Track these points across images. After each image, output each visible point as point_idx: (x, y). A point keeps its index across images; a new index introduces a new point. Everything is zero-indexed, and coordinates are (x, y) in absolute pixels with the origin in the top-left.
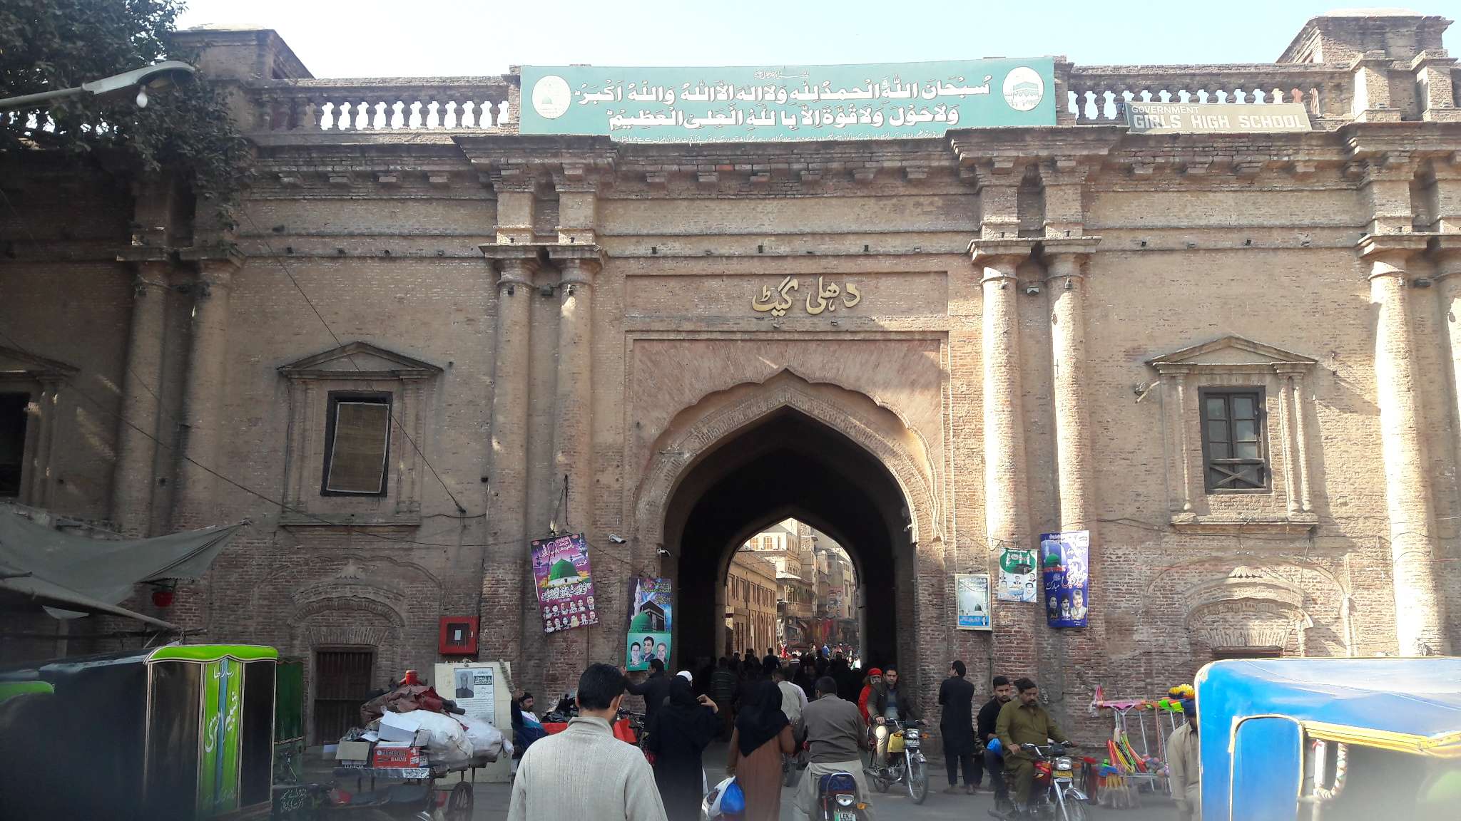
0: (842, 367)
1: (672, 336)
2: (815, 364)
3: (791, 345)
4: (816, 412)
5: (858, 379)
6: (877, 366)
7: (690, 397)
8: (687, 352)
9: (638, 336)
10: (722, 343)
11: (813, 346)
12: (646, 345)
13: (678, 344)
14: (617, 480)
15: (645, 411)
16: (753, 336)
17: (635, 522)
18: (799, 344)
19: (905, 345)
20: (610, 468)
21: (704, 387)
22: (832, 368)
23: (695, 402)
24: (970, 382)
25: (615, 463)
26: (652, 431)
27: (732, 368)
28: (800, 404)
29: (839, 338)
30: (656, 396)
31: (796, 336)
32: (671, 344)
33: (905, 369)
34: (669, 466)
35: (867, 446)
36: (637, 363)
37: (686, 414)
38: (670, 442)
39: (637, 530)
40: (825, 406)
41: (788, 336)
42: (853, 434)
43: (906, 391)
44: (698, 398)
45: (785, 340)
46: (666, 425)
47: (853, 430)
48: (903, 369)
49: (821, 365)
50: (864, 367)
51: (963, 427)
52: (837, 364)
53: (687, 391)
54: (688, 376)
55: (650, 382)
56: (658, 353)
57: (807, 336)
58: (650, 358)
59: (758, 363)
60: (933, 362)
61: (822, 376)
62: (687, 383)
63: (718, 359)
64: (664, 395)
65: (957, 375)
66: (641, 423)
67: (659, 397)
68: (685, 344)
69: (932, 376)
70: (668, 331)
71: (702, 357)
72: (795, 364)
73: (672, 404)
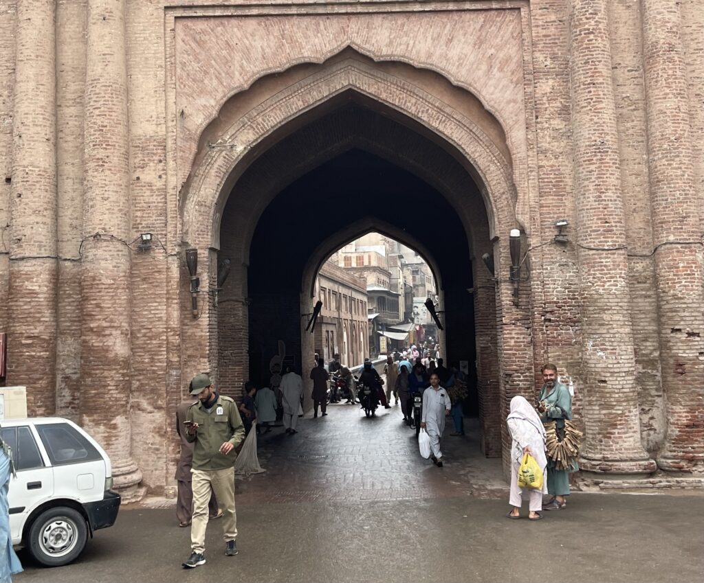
0: (411, 42)
1: (218, 13)
2: (381, 39)
3: (354, 19)
4: (384, 96)
5: (430, 55)
6: (450, 40)
7: (240, 80)
8: (235, 30)
9: (179, 13)
10: (276, 19)
11: (378, 20)
12: (189, 23)
13: (225, 21)
14: (160, 177)
15: (190, 99)
16: (311, 11)
17: (183, 224)
18: (362, 18)
19: (481, 17)
20: (151, 164)
21: (257, 68)
22: (401, 44)
23: (246, 87)
24: (554, 54)
25: (157, 158)
26: (198, 121)
27: (287, 46)
28: (365, 87)
29: (408, 10)
30: (202, 81)
31: (359, 9)
32: (218, 21)
33: (481, 43)
34: (220, 161)
35: (440, 132)
36: (180, 45)
37: (236, 102)
38: (220, 134)
39: (186, 233)
40: (393, 88)
41: (349, 9)
42: (425, 119)
43: (484, 67)
44: (250, 82)
45: (347, 14)
46: (215, 113)
47: (425, 114)
48: (479, 43)
49: (388, 40)
50: (436, 42)
51: (547, 105)
52: (405, 39)
53: (237, 74)
54: (237, 57)
55: (195, 65)
56: (203, 32)
57: (371, 9)
58: (195, 39)
59: (317, 40)
60: (512, 34)
61: (389, 53)
62: (237, 65)
63: (271, 37)
64: (211, 79)
65: (540, 47)
66: (186, 112)
67: (206, 81)
68: (234, 22)
69: (512, 50)
70: (213, 6)
71: (252, 35)
72: (358, 41)
73: (220, 90)
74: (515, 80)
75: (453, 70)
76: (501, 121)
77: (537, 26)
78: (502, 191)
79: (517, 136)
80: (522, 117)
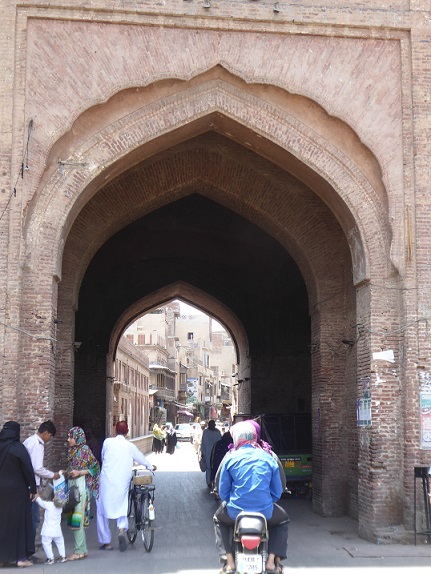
0: (286, 66)
1: (77, 16)
2: (253, 60)
3: (225, 36)
4: (253, 121)
5: (305, 81)
6: (326, 67)
7: (98, 93)
8: (95, 36)
9: (33, 12)
10: (139, 29)
11: (251, 39)
12: (44, 25)
13: (84, 26)
14: (3, 191)
15: (41, 107)
16: (178, 22)
17: (26, 246)
18: (235, 36)
19: (360, 44)
21: (118, 81)
22: (274, 67)
23: (104, 99)
26: (49, 133)
27: (151, 59)
29: (283, 31)
30: (56, 90)
31: (232, 25)
32: (76, 25)
33: (359, 72)
34: (70, 180)
35: (311, 164)
36: (31, 47)
37: (94, 113)
38: (71, 149)
39: (28, 257)
40: (263, 113)
41: (221, 25)
42: (296, 149)
43: (361, 98)
44: (109, 96)
45: (218, 29)
46: (67, 125)
47: (296, 144)
48: (357, 72)
49: (260, 62)
50: (312, 67)
51: (425, 142)
52: (280, 61)
53: (95, 84)
54: (96, 65)
55: (48, 71)
56: (60, 36)
57: (245, 27)
58: (49, 43)
59: (184, 55)
60: (391, 65)
61: (262, 74)
62: (95, 75)
63: (135, 48)
64: (66, 88)
65: (420, 80)
66: (35, 121)
67: (59, 90)
68: (93, 27)
69: (390, 82)
70: (72, 9)
71: (114, 44)
72: (229, 59)
73: (75, 101)
74: (393, 113)
75: (330, 98)
76: (378, 156)
77: (418, 59)
78: (374, 231)
79: (393, 173)
80: (399, 154)
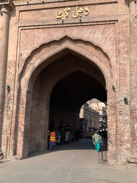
1: (32, 28)
2: (75, 33)
3: (68, 28)
4: (76, 49)
5: (88, 37)
6: (95, 33)
7: (37, 46)
8: (36, 32)
9: (22, 28)
10: (47, 29)
12: (25, 30)
13: (34, 30)
14: (14, 71)
15: (24, 50)
16: (56, 26)
18: (70, 27)
19: (104, 26)
20: (12, 68)
21: (41, 42)
22: (80, 34)
24: (125, 36)
25: (13, 66)
26: (25, 56)
27: (49, 36)
28: (71, 47)
29: (83, 25)
30: (27, 46)
31: (69, 25)
32: (32, 30)
34: (31, 68)
36: (22, 36)
37: (36, 51)
38: (31, 60)
40: (78, 47)
41: (67, 25)
42: (87, 56)
43: (104, 40)
44: (39, 46)
45: (66, 27)
46: (29, 54)
47: (87, 54)
48: (103, 33)
49: (77, 34)
50: (90, 33)
51: (122, 50)
52: (82, 33)
53: (36, 44)
54: (36, 39)
55: (25, 42)
56: (28, 33)
57: (73, 25)
58: (26, 35)
59: (57, 34)
60: (113, 30)
61: (77, 37)
62: (36, 41)
63: (45, 34)
64: (29, 45)
65: (121, 34)
66: (22, 54)
68: (36, 30)
69: (112, 35)
70: (31, 26)
71: (41, 33)
72: (69, 34)
73: (31, 48)
74: (113, 43)
75: (95, 41)
76: (108, 55)
77: (120, 28)
79: (113, 59)
80: (115, 54)
